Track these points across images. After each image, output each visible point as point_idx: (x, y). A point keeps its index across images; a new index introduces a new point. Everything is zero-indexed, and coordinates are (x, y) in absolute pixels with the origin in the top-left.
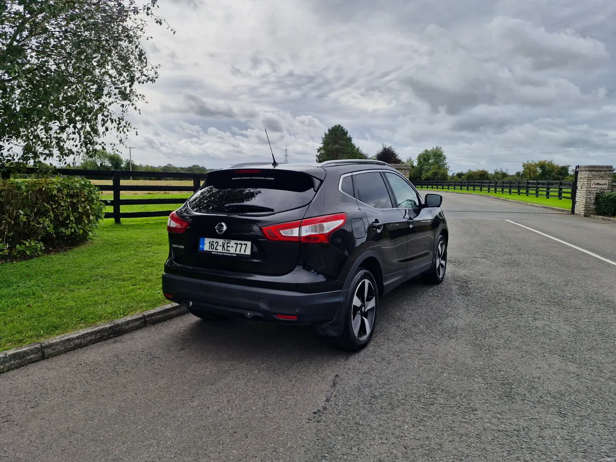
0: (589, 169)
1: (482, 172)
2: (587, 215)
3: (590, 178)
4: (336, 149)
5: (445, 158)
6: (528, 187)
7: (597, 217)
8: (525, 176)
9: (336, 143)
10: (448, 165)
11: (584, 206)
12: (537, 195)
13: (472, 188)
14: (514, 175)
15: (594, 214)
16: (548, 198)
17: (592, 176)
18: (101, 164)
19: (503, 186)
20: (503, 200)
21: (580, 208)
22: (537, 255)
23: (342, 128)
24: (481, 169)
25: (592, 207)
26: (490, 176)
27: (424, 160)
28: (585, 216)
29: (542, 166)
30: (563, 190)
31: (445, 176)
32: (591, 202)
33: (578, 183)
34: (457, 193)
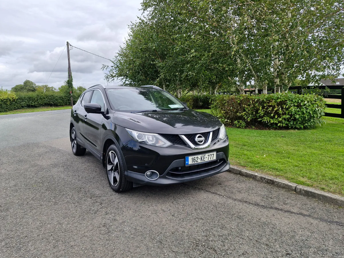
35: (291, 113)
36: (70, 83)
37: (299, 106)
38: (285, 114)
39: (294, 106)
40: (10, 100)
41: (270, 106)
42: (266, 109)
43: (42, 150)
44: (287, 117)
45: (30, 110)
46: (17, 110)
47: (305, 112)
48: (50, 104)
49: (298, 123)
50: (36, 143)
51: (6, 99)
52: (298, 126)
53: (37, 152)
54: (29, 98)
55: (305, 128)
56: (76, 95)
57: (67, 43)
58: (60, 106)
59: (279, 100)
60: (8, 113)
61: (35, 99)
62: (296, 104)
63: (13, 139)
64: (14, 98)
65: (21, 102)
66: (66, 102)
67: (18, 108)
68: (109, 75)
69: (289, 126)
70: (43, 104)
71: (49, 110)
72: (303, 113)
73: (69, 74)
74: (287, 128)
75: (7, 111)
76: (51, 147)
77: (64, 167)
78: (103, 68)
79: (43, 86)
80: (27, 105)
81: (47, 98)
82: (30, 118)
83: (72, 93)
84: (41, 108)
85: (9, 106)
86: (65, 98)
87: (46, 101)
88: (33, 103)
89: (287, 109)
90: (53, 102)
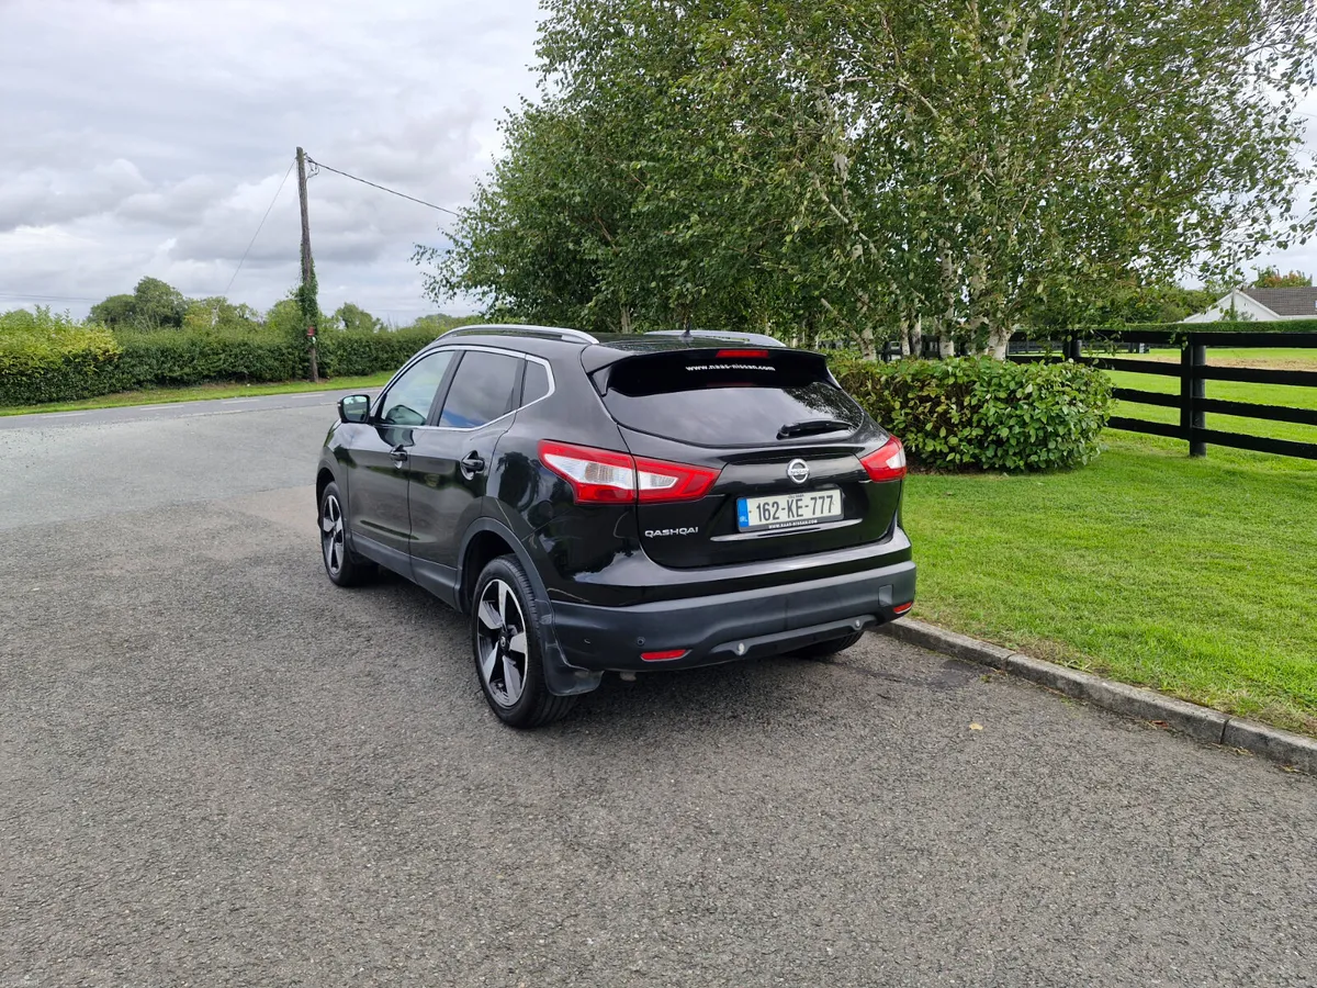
35: (986, 421)
36: (306, 298)
37: (1011, 400)
38: (969, 423)
39: (997, 399)
40: (95, 358)
41: (923, 400)
42: (912, 408)
43: (215, 523)
44: (974, 433)
45: (166, 394)
46: (118, 396)
47: (1027, 419)
48: (235, 373)
49: (1011, 453)
50: (198, 503)
51: (82, 356)
52: (1010, 464)
53: (204, 527)
54: (162, 352)
55: (1033, 469)
56: (329, 342)
57: (299, 151)
58: (271, 380)
59: (951, 381)
60: (90, 404)
61: (182, 357)
62: (1003, 395)
63: (124, 490)
64: (108, 351)
65: (133, 366)
66: (293, 368)
67: (124, 388)
68: (438, 279)
69: (984, 463)
70: (212, 374)
71: (233, 394)
72: (1024, 424)
73: (303, 264)
74: (975, 467)
75: (85, 398)
76: (244, 514)
77: (281, 564)
78: (417, 257)
79: (208, 302)
80: (156, 376)
81: (224, 351)
82: (169, 423)
83: (316, 332)
84: (202, 387)
85: (92, 379)
86: (289, 353)
87: (222, 361)
88: (176, 368)
89: (975, 409)
90: (247, 367)
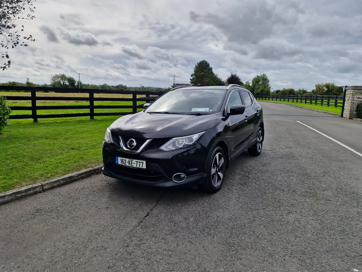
0: (354, 88)
1: (291, 89)
2: (351, 118)
3: (354, 94)
4: (202, 75)
5: (268, 81)
6: (317, 100)
7: (357, 119)
8: (317, 92)
9: (202, 71)
10: (270, 85)
11: (349, 112)
12: (322, 104)
13: (283, 100)
14: (311, 92)
15: (355, 117)
16: (328, 106)
17: (355, 93)
18: (63, 83)
19: (302, 99)
20: (299, 107)
21: (347, 113)
22: (310, 148)
23: (207, 62)
24: (290, 88)
25: (355, 113)
26: (296, 93)
27: (256, 82)
28: (350, 118)
29: (327, 86)
30: (338, 101)
31: (268, 92)
32: (354, 110)
33: (346, 97)
34: (273, 103)
